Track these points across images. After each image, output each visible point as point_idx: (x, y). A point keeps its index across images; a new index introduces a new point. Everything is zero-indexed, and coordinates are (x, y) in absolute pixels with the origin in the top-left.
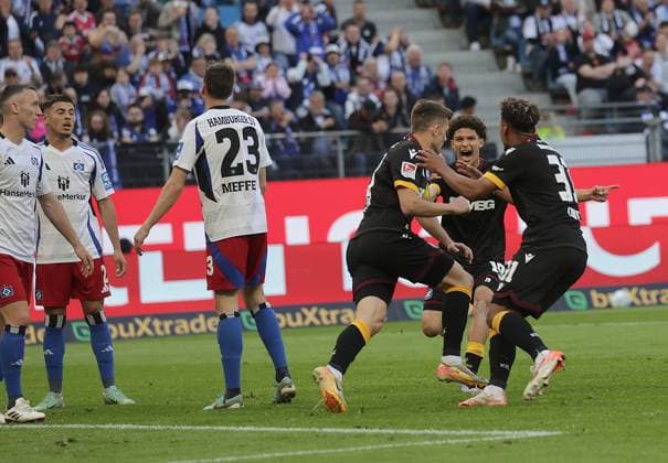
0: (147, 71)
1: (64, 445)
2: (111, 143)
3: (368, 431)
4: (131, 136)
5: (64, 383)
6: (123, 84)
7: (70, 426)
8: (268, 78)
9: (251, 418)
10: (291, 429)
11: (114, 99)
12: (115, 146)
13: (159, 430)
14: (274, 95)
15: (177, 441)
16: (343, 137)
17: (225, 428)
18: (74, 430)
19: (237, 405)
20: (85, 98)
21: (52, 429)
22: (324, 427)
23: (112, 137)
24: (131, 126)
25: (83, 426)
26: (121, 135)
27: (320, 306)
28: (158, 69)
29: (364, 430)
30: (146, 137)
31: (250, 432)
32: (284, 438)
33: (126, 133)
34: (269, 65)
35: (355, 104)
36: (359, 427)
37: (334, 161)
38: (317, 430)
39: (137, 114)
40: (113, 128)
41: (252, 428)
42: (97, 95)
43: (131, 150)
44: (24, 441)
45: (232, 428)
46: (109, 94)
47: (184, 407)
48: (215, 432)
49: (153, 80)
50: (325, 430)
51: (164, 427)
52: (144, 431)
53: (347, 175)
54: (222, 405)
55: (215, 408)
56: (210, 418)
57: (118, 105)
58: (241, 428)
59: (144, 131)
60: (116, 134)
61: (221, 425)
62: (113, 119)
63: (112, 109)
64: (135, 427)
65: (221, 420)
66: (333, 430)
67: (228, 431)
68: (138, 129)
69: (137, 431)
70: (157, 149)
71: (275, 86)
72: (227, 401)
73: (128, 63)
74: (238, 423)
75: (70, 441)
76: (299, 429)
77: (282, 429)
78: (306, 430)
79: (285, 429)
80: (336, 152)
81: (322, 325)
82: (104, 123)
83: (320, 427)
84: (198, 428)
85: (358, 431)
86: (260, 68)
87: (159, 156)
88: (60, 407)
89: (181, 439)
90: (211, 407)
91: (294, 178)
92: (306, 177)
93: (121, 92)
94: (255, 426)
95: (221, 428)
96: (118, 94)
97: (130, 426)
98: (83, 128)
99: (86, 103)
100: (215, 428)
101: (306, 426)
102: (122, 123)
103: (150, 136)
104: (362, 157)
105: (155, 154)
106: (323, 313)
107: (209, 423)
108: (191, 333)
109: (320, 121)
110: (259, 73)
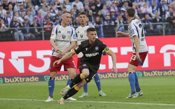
0: (111, 6)
1: (88, 107)
2: (101, 25)
3: (171, 105)
4: (107, 23)
5: (88, 90)
6: (105, 9)
7: (90, 102)
8: (144, 8)
9: (139, 101)
10: (150, 104)
11: (102, 13)
12: (103, 26)
13: (114, 103)
14: (146, 13)
15: (119, 106)
16: (165, 24)
17: (132, 103)
18: (91, 103)
19: (135, 97)
20: (94, 13)
21: (85, 102)
22: (159, 103)
23: (102, 23)
24: (107, 21)
25: (93, 102)
26: (104, 23)
27: (158, 70)
28: (114, 5)
29: (170, 104)
30: (111, 24)
31: (139, 104)
32: (148, 106)
33: (105, 22)
34: (145, 4)
35: (168, 15)
36: (168, 104)
37: (162, 31)
38: (157, 104)
39: (109, 17)
40: (102, 21)
41: (139, 103)
42: (98, 12)
43: (107, 27)
44: (78, 106)
45: (134, 103)
46: (101, 12)
47: (120, 97)
48: (129, 104)
49: (113, 8)
50: (159, 104)
51: (115, 103)
52: (110, 103)
53: (166, 35)
54: (131, 97)
55: (129, 98)
56: (128, 100)
57: (104, 15)
58: (136, 103)
59: (110, 22)
60: (103, 23)
61: (131, 102)
62: (102, 19)
63: (102, 16)
64: (107, 102)
65: (131, 101)
66: (161, 104)
67: (133, 104)
68: (109, 21)
69: (108, 103)
70: (114, 27)
71: (146, 10)
72: (132, 95)
73: (106, 4)
74: (135, 102)
75: (90, 106)
76: (152, 104)
77: (147, 104)
78: (154, 104)
79: (148, 104)
80: (163, 28)
81: (158, 76)
82: (100, 20)
83: (157, 103)
84: (124, 103)
85: (168, 105)
86: (142, 5)
87: (114, 29)
88: (87, 96)
89: (120, 106)
90: (128, 97)
91: (151, 35)
92: (154, 35)
93: (104, 11)
94: (140, 103)
95: (131, 103)
96: (103, 12)
97: (106, 102)
98: (94, 21)
99: (95, 14)
100: (129, 103)
101: (154, 103)
102: (104, 20)
103: (112, 23)
104: (170, 30)
105: (113, 28)
106: (158, 72)
107: (127, 102)
108: (122, 77)
109: (158, 20)
110: (142, 6)
